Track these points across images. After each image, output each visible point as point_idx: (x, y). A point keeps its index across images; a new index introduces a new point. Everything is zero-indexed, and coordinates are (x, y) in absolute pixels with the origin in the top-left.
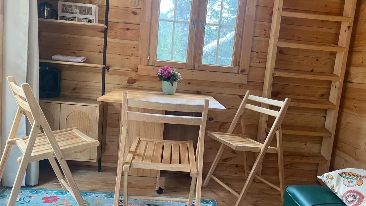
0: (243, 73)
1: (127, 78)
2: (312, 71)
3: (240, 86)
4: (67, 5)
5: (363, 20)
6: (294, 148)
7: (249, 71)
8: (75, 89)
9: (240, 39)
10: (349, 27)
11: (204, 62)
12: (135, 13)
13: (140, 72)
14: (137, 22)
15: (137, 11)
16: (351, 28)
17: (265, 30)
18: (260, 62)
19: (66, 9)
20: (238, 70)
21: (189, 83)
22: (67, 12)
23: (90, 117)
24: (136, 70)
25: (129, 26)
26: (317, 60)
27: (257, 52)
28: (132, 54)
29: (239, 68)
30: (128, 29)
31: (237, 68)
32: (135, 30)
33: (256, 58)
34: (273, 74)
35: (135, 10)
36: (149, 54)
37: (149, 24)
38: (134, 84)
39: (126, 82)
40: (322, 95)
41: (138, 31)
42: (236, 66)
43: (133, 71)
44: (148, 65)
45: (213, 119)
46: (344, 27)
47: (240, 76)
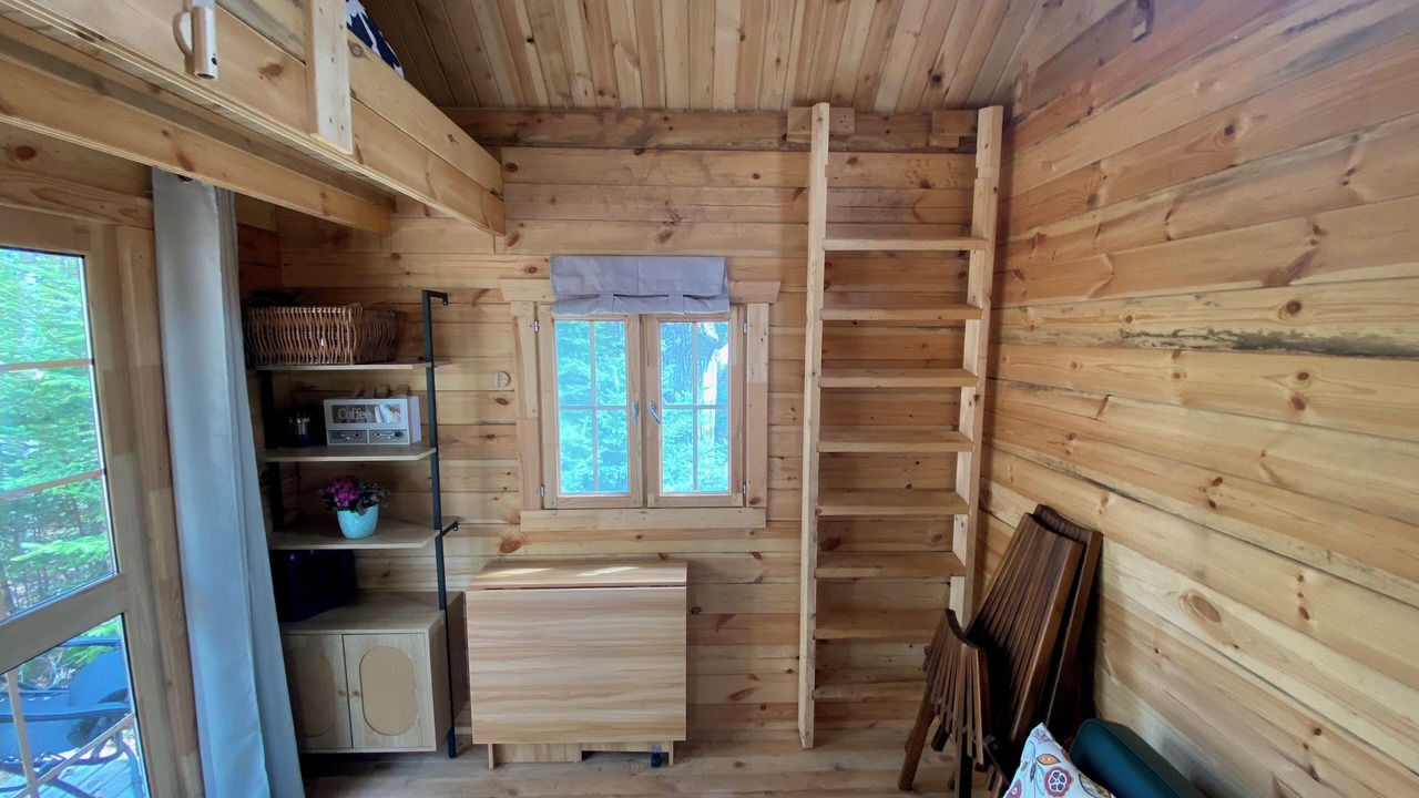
0: (757, 505)
1: (498, 540)
2: (909, 487)
3: (752, 533)
4: (344, 406)
5: (1007, 383)
6: (887, 657)
7: (769, 498)
8: (386, 575)
9: (741, 436)
10: (977, 397)
11: (668, 488)
12: (502, 401)
13: (525, 526)
14: (510, 420)
15: (508, 396)
16: (982, 398)
17: (793, 410)
18: (789, 478)
19: (343, 415)
20: (744, 502)
21: (639, 537)
22: (345, 421)
23: (410, 656)
24: (516, 521)
25: (492, 430)
26: (917, 463)
27: (782, 458)
28: (505, 488)
29: (744, 496)
30: (491, 437)
31: (740, 496)
32: (506, 435)
33: (781, 469)
34: (817, 512)
35: (501, 395)
36: (543, 485)
37: (536, 422)
38: (516, 552)
39: (498, 549)
40: (938, 537)
41: (512, 438)
42: (738, 491)
43: (511, 523)
44: (543, 508)
45: (700, 610)
46: (967, 394)
47: (749, 511)
